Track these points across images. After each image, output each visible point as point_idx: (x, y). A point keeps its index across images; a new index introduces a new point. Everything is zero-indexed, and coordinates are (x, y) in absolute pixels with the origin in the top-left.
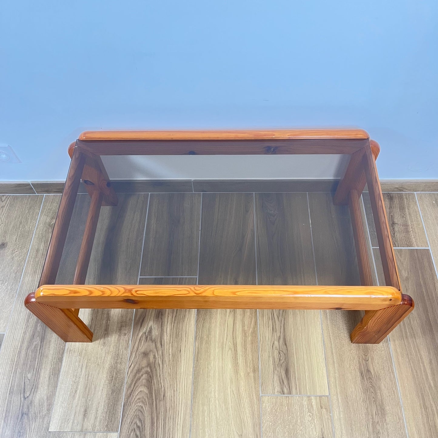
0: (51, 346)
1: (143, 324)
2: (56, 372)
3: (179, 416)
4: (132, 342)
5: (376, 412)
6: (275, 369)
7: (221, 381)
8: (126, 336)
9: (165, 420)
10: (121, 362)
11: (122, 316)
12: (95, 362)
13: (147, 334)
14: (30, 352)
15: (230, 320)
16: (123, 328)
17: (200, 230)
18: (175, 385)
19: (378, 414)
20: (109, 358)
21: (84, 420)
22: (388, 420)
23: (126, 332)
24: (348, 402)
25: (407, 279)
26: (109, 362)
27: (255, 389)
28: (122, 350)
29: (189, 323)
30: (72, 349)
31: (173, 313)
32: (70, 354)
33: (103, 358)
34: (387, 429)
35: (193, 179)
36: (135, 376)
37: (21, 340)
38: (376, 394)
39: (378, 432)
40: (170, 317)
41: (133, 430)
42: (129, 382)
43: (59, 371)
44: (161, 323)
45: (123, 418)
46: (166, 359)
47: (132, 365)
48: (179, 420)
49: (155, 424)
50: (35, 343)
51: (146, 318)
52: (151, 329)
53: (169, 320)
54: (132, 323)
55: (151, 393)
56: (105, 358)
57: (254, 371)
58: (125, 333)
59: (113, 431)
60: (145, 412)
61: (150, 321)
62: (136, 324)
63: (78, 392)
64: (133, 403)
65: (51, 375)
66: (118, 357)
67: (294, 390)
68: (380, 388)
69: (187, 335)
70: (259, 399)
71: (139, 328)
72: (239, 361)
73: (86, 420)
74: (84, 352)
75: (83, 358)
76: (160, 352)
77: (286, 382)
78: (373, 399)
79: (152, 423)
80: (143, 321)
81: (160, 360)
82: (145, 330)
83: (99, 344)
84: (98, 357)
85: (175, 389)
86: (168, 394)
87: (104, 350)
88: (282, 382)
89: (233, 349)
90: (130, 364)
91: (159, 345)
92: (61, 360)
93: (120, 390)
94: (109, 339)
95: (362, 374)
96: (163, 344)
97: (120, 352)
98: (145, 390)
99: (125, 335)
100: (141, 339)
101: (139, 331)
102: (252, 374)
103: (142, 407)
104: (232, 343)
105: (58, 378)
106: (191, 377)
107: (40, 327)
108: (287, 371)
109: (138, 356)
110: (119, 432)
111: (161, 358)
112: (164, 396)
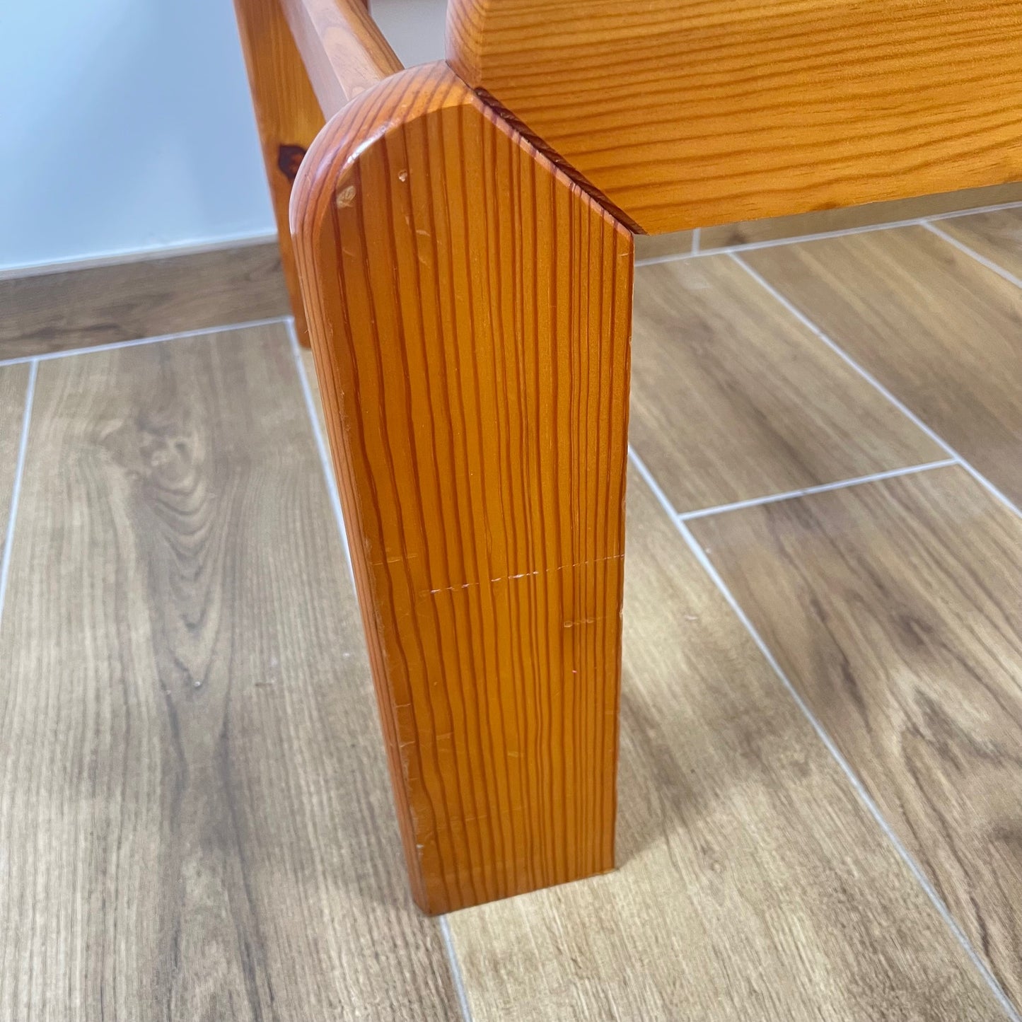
0: (337, 973)
1: (865, 695)
4: (878, 795)
8: (816, 778)
10: (899, 931)
11: (715, 690)
12: (721, 983)
13: (925, 730)
16: (764, 744)
20: (797, 928)
23: (799, 757)
26: (820, 957)
28: (848, 860)
30: (499, 946)
32: (510, 988)
33: (759, 943)
37: (85, 998)
40: (984, 631)
47: (995, 930)
50: (201, 992)
51: (856, 662)
53: (989, 641)
54: (794, 707)
56: (768, 935)
58: (795, 764)
61: (893, 672)
62: (824, 703)
66: (855, 909)
71: (856, 716)
74: (599, 943)
75: (614, 985)
80: (849, 679)
82: (898, 718)
83: (675, 865)
84: (725, 944)
87: (730, 890)
90: (974, 926)
94: (720, 817)
97: (849, 872)
99: (802, 770)
100: (919, 764)
101: (870, 730)
107: (205, 879)
109: (980, 864)
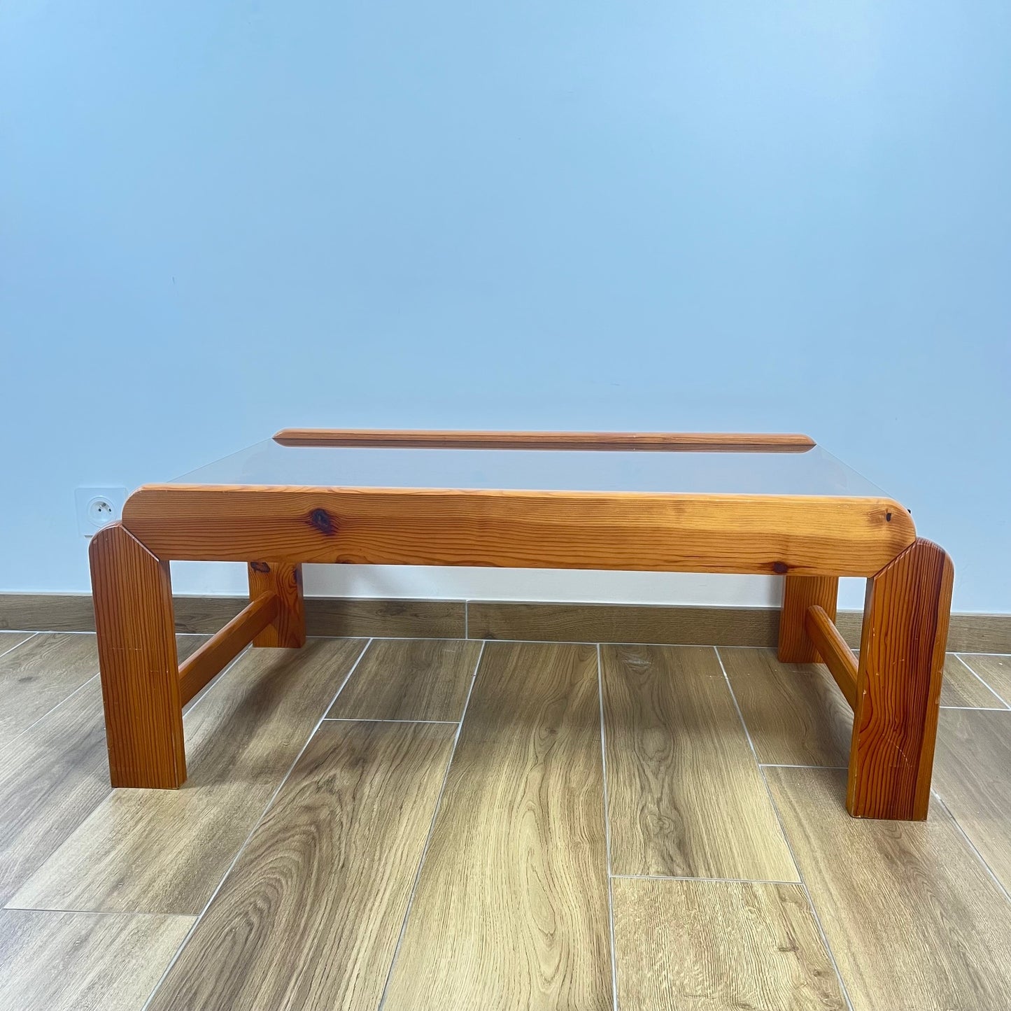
0: (73, 792)
1: (315, 772)
2: (67, 827)
3: (378, 899)
4: (281, 793)
5: (941, 913)
6: (648, 839)
7: (502, 852)
8: (269, 785)
9: (336, 901)
10: (243, 817)
12: (177, 814)
13: (321, 783)
14: (18, 798)
15: (536, 775)
16: (264, 776)
17: (475, 674)
18: (377, 854)
19: (951, 917)
20: (214, 811)
21: (110, 894)
22: (980, 927)
23: (270, 780)
24: (857, 895)
25: (969, 741)
26: (212, 816)
27: (595, 866)
28: (250, 802)
29: (430, 774)
30: (125, 796)
31: (393, 761)
32: (117, 803)
33: (199, 810)
34: (983, 941)
35: (468, 599)
36: (275, 835)
38: (934, 885)
39: (959, 946)
40: (384, 766)
41: (241, 914)
42: (255, 843)
43: (77, 824)
44: (359, 772)
45: (220, 895)
46: (363, 816)
47: (272, 822)
48: (377, 904)
49: (308, 908)
50: (35, 788)
51: (325, 764)
52: (334, 777)
53: (382, 768)
54: (287, 770)
55: (308, 860)
56: (203, 809)
57: (593, 841)
58: (267, 781)
59: (183, 912)
60: (285, 887)
61: (334, 769)
62: (298, 771)
63: (113, 854)
64: (255, 875)
65: (53, 829)
66: (236, 811)
67: (702, 872)
68: (943, 878)
69: (422, 788)
70: (604, 882)
71: (304, 776)
72: (552, 825)
73: (115, 894)
74: (154, 800)
75: (146, 808)
76: (349, 808)
77: (679, 859)
78: (929, 893)
79: (300, 904)
80: (316, 767)
81: (345, 817)
82: (317, 779)
83: (196, 793)
84: (188, 809)
85: (376, 858)
86: (355, 865)
87: (205, 800)
88: (667, 860)
89: (538, 811)
90: (266, 820)
91: (347, 798)
92: (89, 811)
93: (225, 855)
95: (887, 855)
96: (358, 796)
97: (246, 804)
98: (295, 856)
99: (267, 783)
100: (306, 789)
101: (304, 779)
102: (587, 846)
103: (279, 881)
104: (536, 802)
105: (68, 835)
106: (422, 843)
107: (59, 769)
108: (682, 845)
109: (289, 811)
110: (200, 917)
111: (348, 816)
112: (343, 866)
